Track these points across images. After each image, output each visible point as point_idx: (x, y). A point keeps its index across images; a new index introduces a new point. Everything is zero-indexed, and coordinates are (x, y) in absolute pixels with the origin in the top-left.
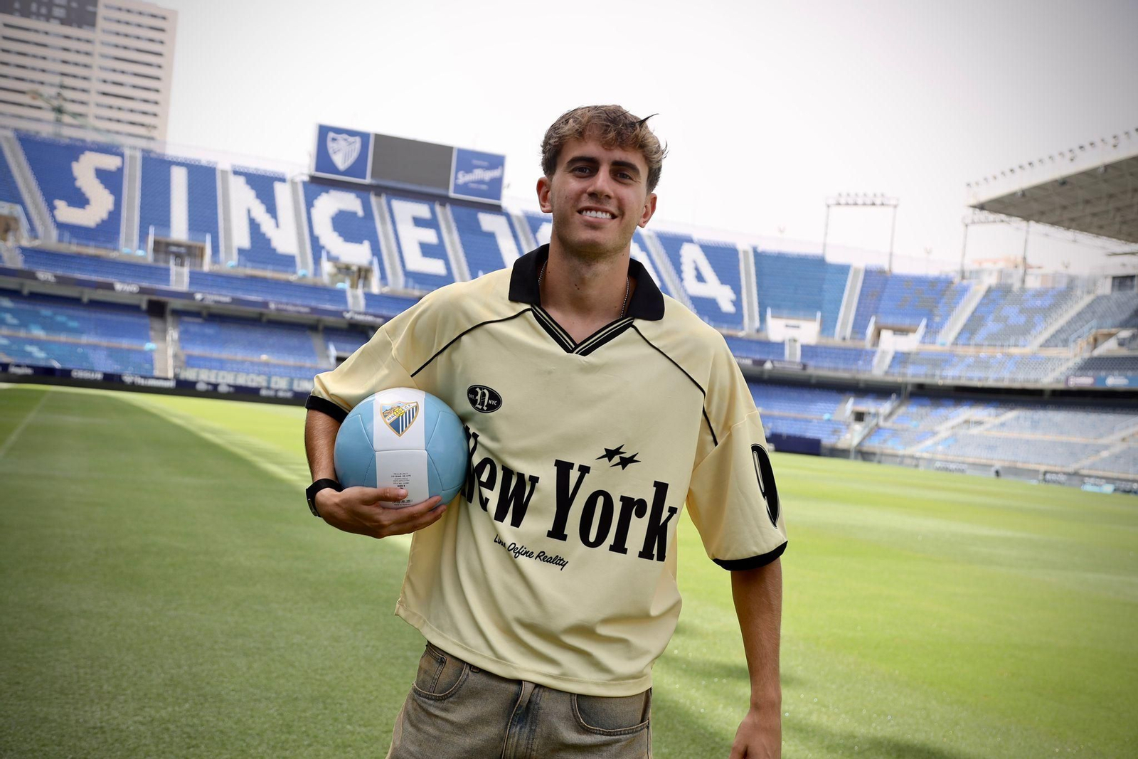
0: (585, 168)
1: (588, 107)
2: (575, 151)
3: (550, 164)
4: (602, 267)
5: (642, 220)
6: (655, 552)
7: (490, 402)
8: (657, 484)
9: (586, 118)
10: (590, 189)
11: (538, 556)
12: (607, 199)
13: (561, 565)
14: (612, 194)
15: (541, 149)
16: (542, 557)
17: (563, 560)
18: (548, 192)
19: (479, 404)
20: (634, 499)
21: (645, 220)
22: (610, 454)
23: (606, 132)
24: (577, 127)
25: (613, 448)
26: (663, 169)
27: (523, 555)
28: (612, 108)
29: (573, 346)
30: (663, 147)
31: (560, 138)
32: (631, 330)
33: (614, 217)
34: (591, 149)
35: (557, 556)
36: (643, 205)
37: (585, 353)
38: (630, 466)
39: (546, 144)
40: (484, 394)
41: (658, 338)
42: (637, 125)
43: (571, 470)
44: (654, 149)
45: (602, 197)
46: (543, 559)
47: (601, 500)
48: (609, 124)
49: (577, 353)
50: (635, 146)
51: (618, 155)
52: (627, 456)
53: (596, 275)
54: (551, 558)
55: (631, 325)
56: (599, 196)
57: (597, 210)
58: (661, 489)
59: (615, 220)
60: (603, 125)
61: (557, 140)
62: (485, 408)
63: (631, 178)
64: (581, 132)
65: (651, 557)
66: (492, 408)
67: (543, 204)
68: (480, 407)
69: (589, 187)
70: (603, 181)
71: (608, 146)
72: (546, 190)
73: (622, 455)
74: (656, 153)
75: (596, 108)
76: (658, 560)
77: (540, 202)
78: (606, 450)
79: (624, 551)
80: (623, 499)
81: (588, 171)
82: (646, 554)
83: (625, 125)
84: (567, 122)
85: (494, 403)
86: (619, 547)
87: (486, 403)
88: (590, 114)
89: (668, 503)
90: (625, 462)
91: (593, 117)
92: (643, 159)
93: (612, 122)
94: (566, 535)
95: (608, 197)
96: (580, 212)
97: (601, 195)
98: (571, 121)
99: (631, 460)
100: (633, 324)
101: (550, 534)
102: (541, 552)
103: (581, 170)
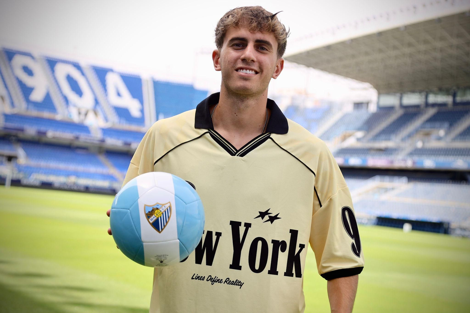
0: (240, 44)
1: (241, 8)
2: (233, 34)
3: (220, 42)
4: (251, 102)
5: (275, 74)
6: (294, 271)
8: (292, 231)
9: (240, 15)
10: (243, 57)
11: (226, 281)
12: (252, 62)
13: (240, 285)
14: (255, 59)
15: (215, 32)
16: (228, 281)
17: (240, 282)
18: (219, 58)
20: (279, 241)
21: (277, 74)
22: (262, 215)
23: (251, 23)
24: (234, 20)
25: (264, 211)
26: (287, 43)
27: (216, 282)
28: (255, 8)
29: (235, 152)
30: (287, 30)
31: (224, 26)
32: (269, 140)
33: (257, 73)
34: (243, 33)
35: (237, 280)
36: (274, 65)
37: (242, 155)
38: (275, 221)
39: (217, 30)
41: (286, 144)
42: (270, 19)
43: (240, 227)
44: (281, 32)
45: (249, 61)
46: (229, 283)
47: (260, 243)
48: (253, 18)
49: (237, 156)
50: (269, 31)
51: (259, 36)
52: (273, 215)
53: (247, 107)
54: (233, 281)
55: (269, 137)
56: (247, 61)
57: (246, 69)
58: (294, 234)
59: (258, 75)
60: (249, 18)
61: (223, 27)
63: (267, 50)
64: (237, 23)
65: (292, 275)
67: (216, 65)
69: (242, 55)
70: (250, 51)
71: (253, 31)
72: (218, 57)
73: (270, 215)
74: (282, 34)
75: (246, 8)
76: (297, 276)
77: (214, 65)
78: (260, 212)
79: (276, 273)
80: (273, 241)
81: (241, 46)
82: (288, 273)
83: (263, 18)
84: (228, 17)
86: (273, 271)
88: (242, 12)
89: (299, 242)
90: (272, 219)
91: (243, 14)
92: (274, 38)
93: (255, 17)
94: (241, 266)
95: (253, 61)
96: (237, 70)
97: (249, 60)
98: (230, 16)
99: (276, 217)
100: (271, 136)
101: (232, 267)
102: (227, 279)
103: (237, 45)
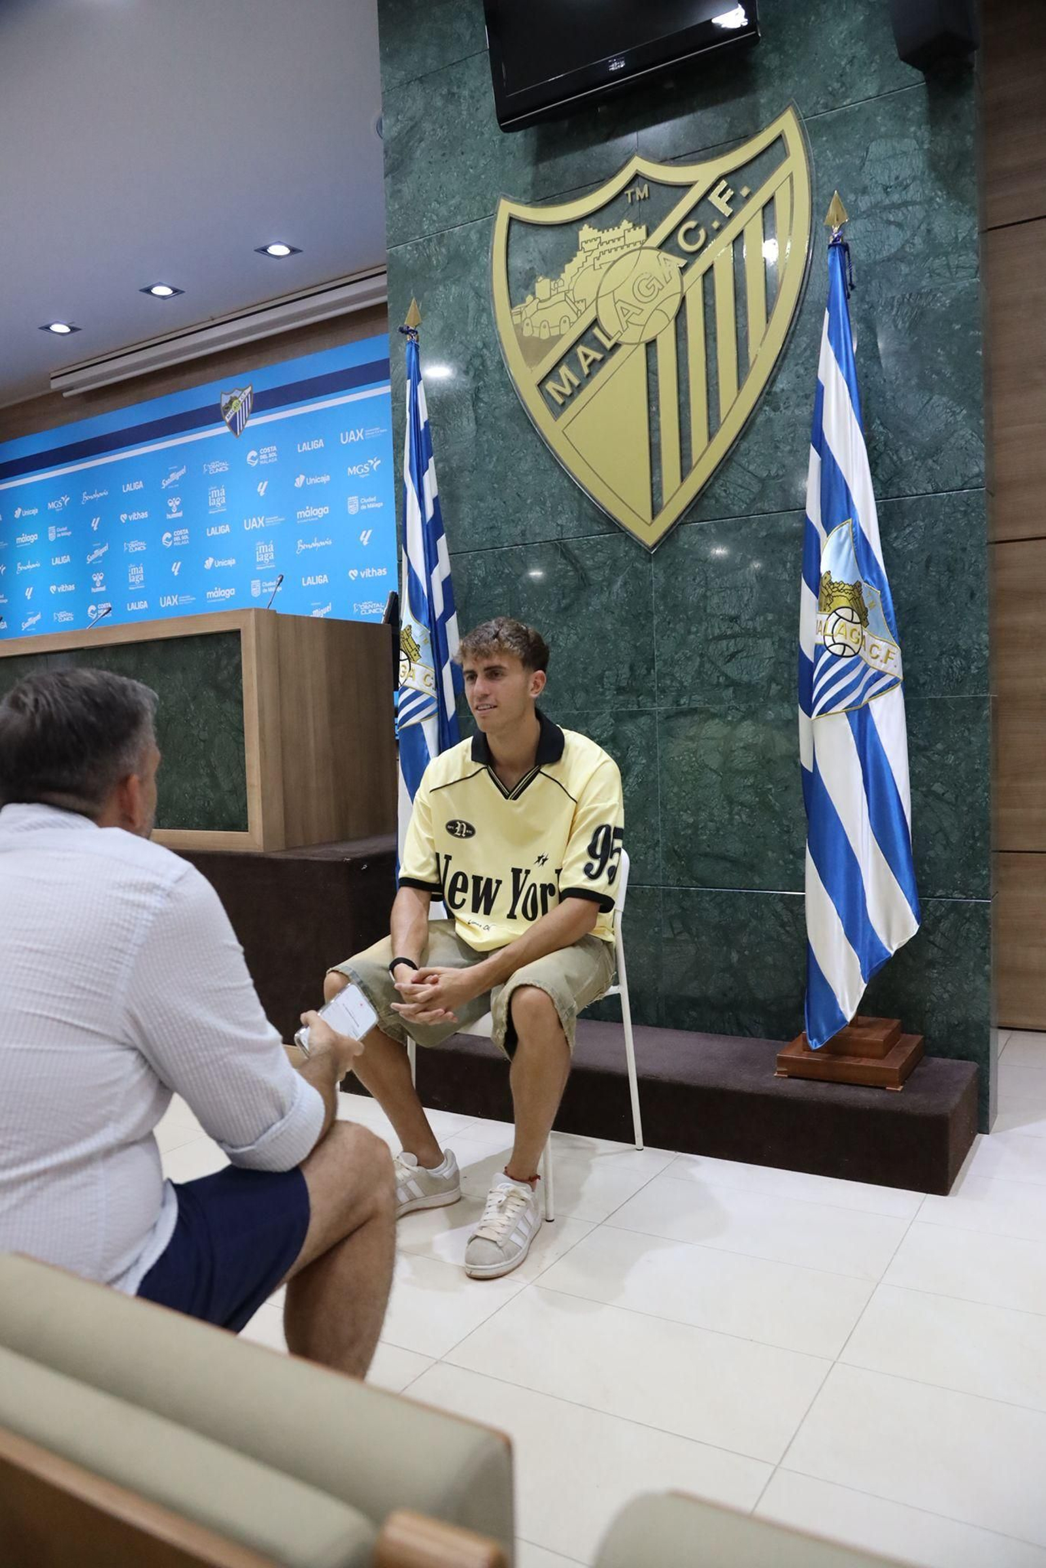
7: (468, 831)
14: (488, 692)
32: (540, 774)
33: (493, 707)
37: (516, 797)
40: (462, 826)
47: (533, 891)
49: (511, 799)
55: (539, 771)
59: (496, 709)
62: (464, 835)
63: (502, 674)
66: (468, 835)
68: (460, 835)
70: (478, 685)
73: (543, 858)
78: (538, 856)
85: (470, 832)
87: (464, 832)
95: (485, 696)
100: (542, 769)
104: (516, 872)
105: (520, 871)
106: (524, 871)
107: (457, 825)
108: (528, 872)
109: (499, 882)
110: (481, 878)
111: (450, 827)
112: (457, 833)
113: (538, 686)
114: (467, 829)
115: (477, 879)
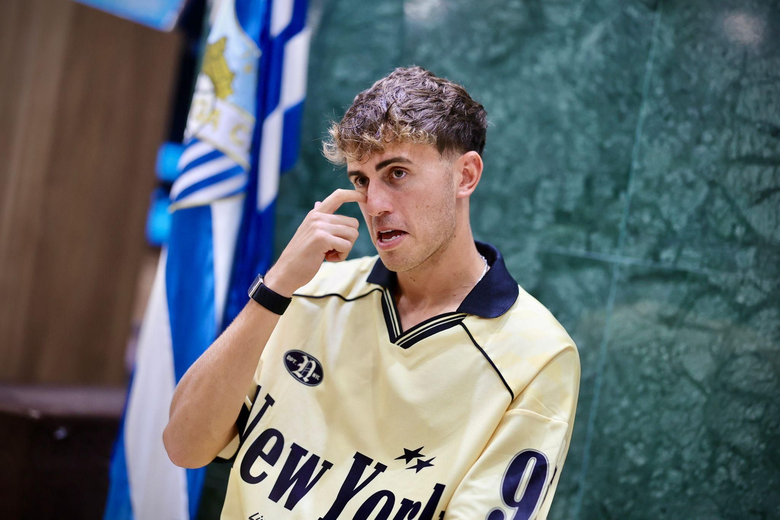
7: (314, 375)
8: (437, 486)
19: (300, 372)
20: (413, 502)
22: (409, 455)
25: (412, 449)
29: (399, 334)
32: (459, 326)
37: (405, 346)
40: (310, 365)
43: (367, 466)
47: (384, 500)
49: (398, 345)
52: (424, 459)
55: (459, 322)
58: (439, 490)
62: (306, 379)
66: (313, 382)
68: (300, 376)
73: (421, 458)
78: (406, 450)
80: (405, 501)
85: (318, 377)
87: (309, 375)
90: (421, 465)
99: (427, 463)
100: (463, 321)
104: (361, 461)
105: (369, 461)
106: (374, 464)
107: (302, 361)
108: (381, 468)
109: (327, 465)
110: (305, 452)
111: (290, 358)
112: (296, 372)
113: (471, 177)
114: (315, 371)
115: (297, 451)
